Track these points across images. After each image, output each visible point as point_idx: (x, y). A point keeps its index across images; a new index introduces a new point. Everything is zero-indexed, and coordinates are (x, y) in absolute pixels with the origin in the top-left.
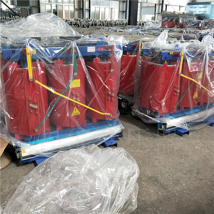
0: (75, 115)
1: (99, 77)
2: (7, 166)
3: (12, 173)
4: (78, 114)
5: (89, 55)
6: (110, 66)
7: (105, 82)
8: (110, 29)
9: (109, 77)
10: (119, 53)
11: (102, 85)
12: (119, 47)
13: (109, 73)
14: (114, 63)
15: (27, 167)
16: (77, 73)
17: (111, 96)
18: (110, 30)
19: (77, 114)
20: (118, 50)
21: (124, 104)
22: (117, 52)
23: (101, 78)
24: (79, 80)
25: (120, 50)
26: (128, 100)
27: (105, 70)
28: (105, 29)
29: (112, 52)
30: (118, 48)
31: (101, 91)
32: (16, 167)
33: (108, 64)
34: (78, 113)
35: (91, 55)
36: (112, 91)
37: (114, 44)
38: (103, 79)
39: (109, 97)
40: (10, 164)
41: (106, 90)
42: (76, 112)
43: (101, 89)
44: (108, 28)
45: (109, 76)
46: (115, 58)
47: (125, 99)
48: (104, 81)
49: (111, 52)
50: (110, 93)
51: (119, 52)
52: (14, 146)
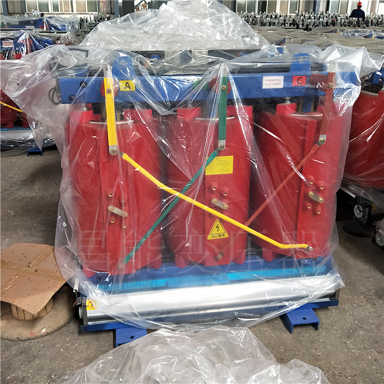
0: (215, 238)
1: (284, 154)
2: (59, 329)
3: (62, 350)
4: (222, 237)
5: (262, 97)
6: (319, 127)
7: (300, 166)
8: (358, 32)
9: (313, 155)
10: (350, 94)
11: (291, 175)
12: (352, 78)
13: (314, 143)
14: (330, 118)
15: (96, 340)
16: (225, 141)
17: (315, 203)
18: (356, 34)
19: (220, 236)
20: (346, 85)
21: (361, 211)
22: (342, 91)
23: (291, 156)
24: (230, 159)
25: (352, 84)
26: (372, 203)
27: (305, 135)
28: (347, 33)
29: (328, 91)
30: (346, 82)
31: (286, 187)
32: (76, 336)
33: (312, 122)
34: (223, 235)
35: (265, 97)
36: (317, 190)
37: (337, 70)
38: (294, 159)
39: (310, 204)
40: (69, 323)
41: (303, 187)
42: (219, 232)
43: (287, 183)
44: (353, 30)
45: (312, 151)
46: (334, 107)
47: (365, 197)
48: (296, 164)
49: (324, 90)
50: (311, 193)
51: (350, 90)
52: (76, 290)
